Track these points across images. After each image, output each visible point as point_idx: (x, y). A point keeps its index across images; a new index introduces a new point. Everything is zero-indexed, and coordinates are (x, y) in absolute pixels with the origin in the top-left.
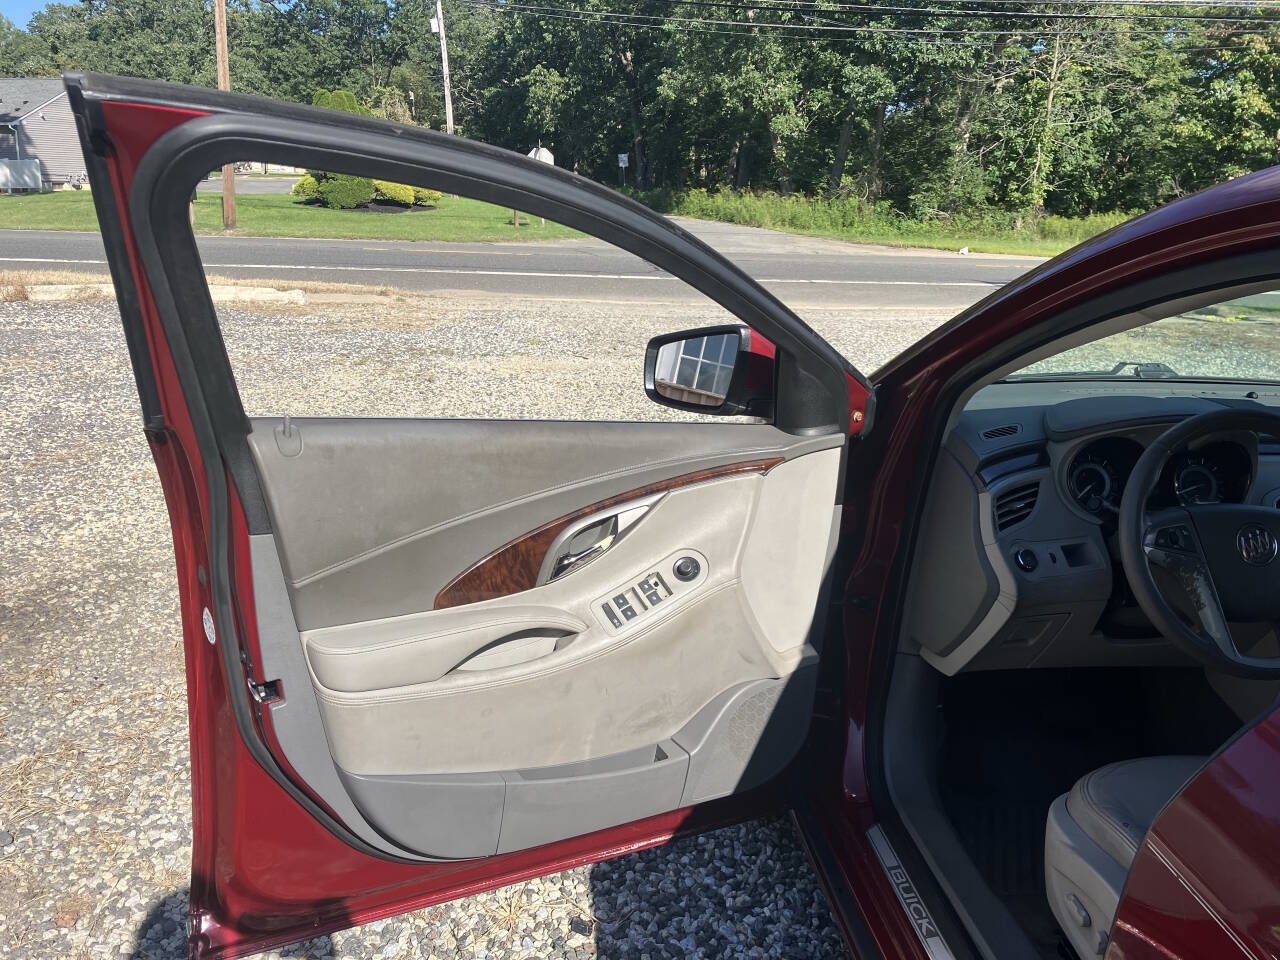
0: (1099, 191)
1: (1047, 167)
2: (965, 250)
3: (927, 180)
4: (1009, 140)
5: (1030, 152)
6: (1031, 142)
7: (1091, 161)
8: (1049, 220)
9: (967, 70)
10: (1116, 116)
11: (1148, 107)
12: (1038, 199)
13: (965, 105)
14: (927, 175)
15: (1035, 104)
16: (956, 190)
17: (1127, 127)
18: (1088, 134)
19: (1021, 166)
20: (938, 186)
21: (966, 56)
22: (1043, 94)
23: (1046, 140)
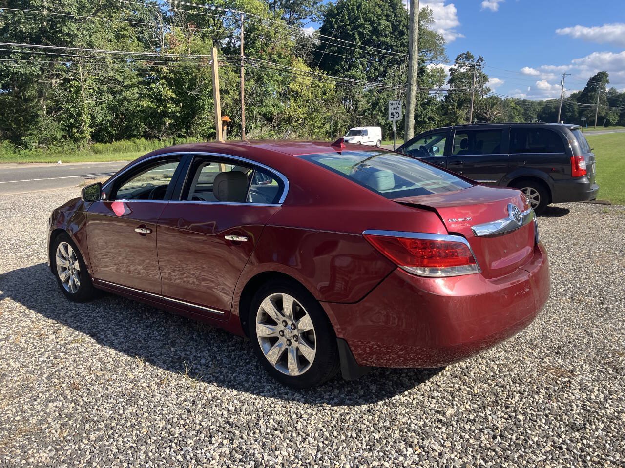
0: (115, 130)
1: (89, 122)
2: (60, 162)
3: (29, 130)
4: (68, 109)
5: (79, 114)
6: (79, 110)
7: (109, 118)
8: (96, 145)
9: (38, 76)
10: (115, 98)
11: (127, 94)
12: (88, 135)
13: (41, 93)
14: (28, 127)
15: (76, 93)
16: (46, 134)
17: (120, 102)
18: (104, 106)
19: (76, 121)
20: (35, 132)
21: (36, 70)
22: (79, 89)
23: (85, 109)
